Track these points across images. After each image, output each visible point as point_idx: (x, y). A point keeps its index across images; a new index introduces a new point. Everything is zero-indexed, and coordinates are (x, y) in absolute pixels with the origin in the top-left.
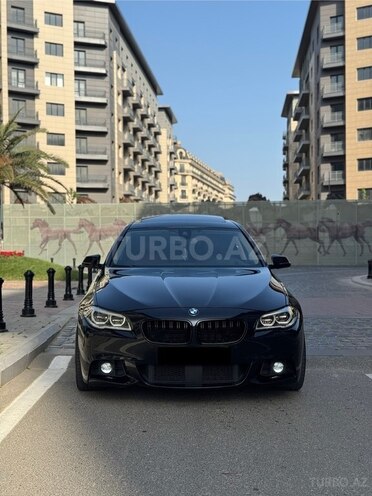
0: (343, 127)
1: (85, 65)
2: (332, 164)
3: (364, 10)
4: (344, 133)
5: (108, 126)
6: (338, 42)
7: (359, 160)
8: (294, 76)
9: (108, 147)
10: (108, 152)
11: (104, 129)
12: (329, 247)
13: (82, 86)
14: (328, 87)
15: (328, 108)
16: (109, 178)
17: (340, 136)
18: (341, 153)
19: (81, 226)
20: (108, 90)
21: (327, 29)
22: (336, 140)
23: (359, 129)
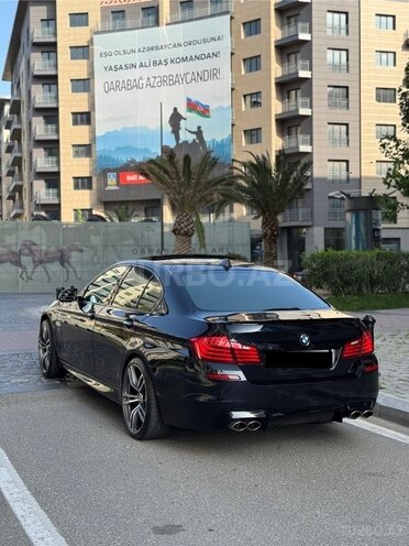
0: (57, 142)
2: (46, 181)
3: (77, 17)
4: (58, 148)
6: (50, 48)
7: (74, 178)
8: (4, 79)
12: (33, 272)
14: (40, 96)
15: (41, 119)
17: (54, 151)
18: (56, 170)
21: (38, 33)
22: (50, 155)
23: (73, 146)
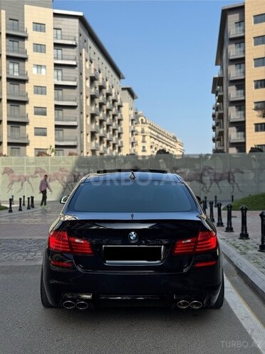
0: (244, 101)
1: (62, 59)
2: (237, 127)
3: (259, 17)
4: (244, 105)
5: (78, 101)
6: (240, 40)
7: (255, 124)
8: (216, 64)
9: (78, 116)
10: (78, 120)
11: (75, 104)
12: (210, 187)
13: (60, 74)
14: (234, 72)
15: (234, 87)
16: (79, 138)
17: (242, 107)
18: (243, 120)
19: (36, 172)
20: (78, 76)
21: (233, 31)
22: (240, 110)
23: (255, 103)
